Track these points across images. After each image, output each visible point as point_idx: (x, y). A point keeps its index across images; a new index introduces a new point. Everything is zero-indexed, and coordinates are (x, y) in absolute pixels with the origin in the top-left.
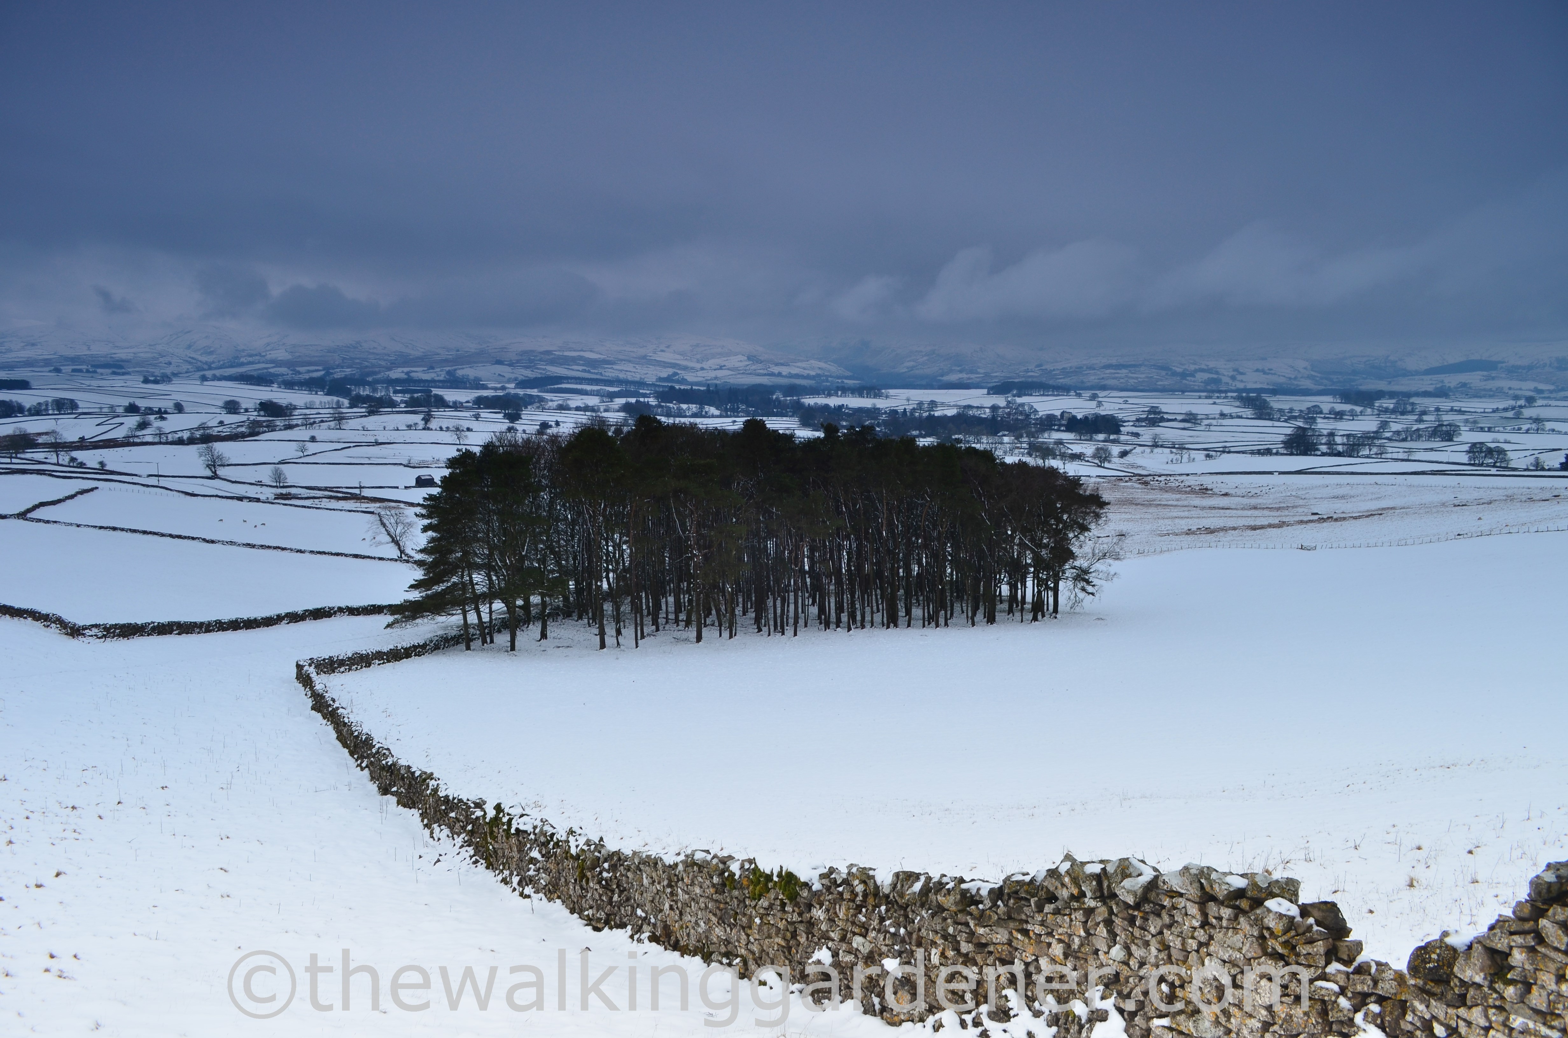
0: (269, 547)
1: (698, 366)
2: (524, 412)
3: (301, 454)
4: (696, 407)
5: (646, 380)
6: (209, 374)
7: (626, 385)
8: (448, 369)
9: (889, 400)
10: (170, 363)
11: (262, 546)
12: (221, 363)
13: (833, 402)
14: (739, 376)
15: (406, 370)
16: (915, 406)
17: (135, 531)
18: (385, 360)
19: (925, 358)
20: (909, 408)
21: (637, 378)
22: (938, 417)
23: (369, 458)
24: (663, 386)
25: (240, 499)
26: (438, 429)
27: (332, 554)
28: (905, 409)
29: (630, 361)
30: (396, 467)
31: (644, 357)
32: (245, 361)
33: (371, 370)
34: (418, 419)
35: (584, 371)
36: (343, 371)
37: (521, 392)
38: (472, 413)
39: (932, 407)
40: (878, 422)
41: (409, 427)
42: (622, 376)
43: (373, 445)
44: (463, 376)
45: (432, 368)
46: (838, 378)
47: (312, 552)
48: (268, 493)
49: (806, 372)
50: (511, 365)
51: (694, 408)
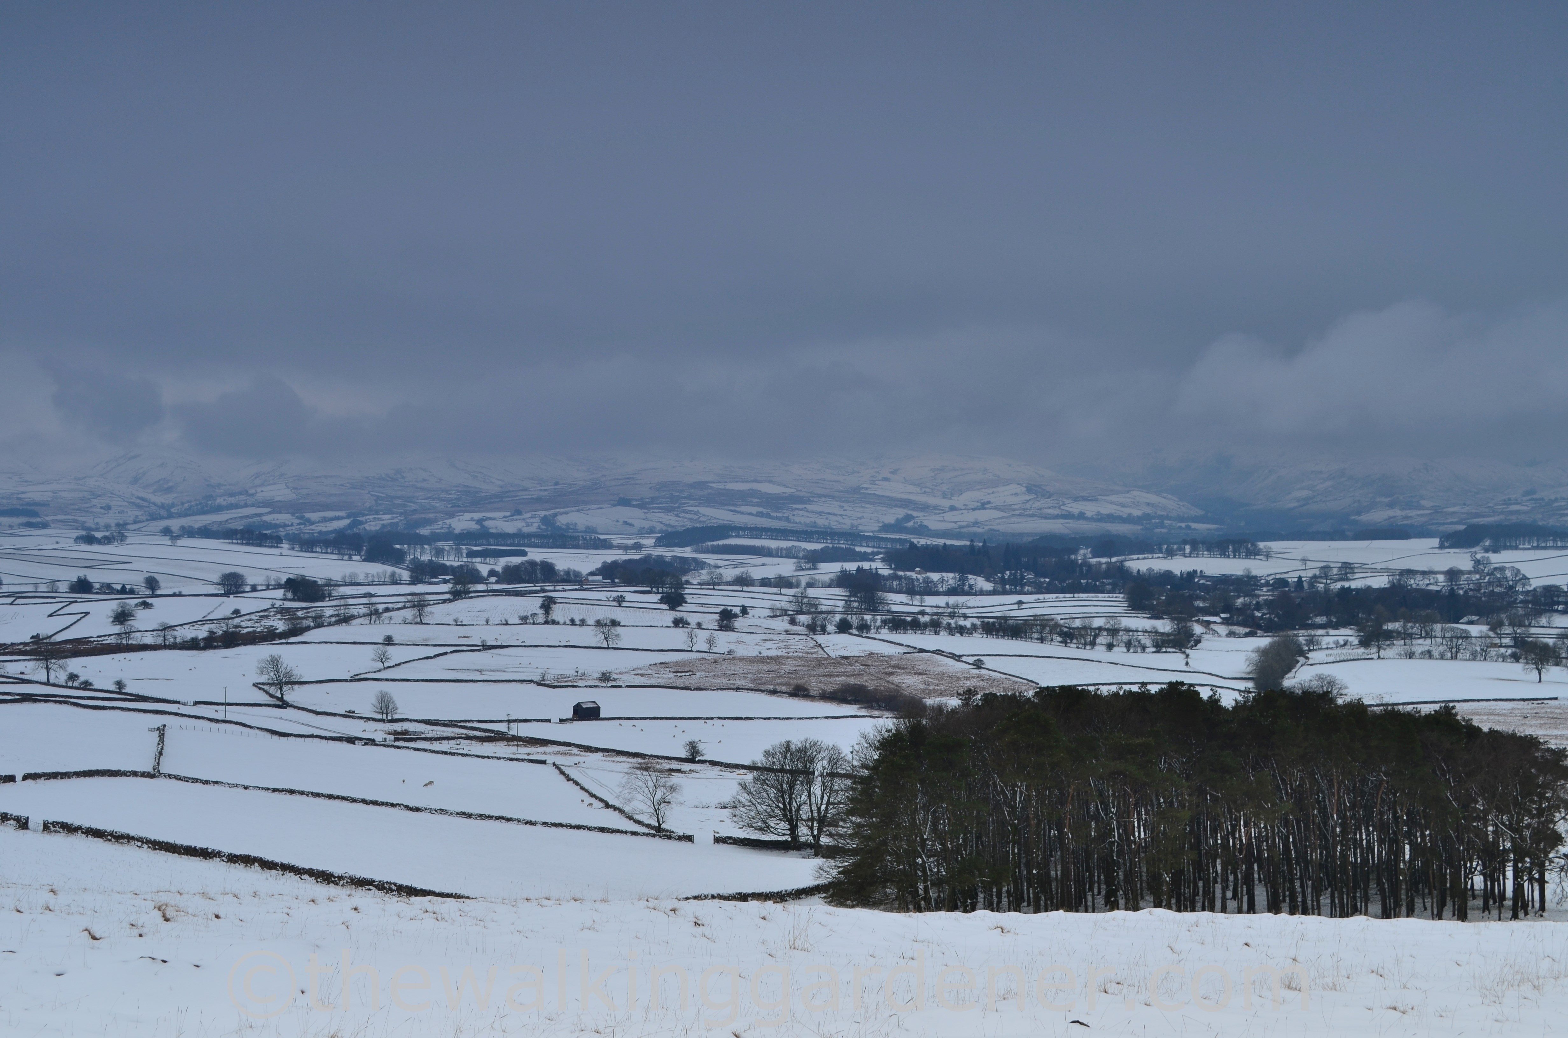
0: (490, 817)
1: (945, 503)
2: (687, 591)
3: (380, 665)
4: (954, 578)
5: (861, 528)
6: (175, 524)
7: (832, 539)
8: (543, 513)
9: (1271, 562)
10: (108, 508)
11: (481, 816)
12: (186, 506)
13: (1179, 565)
14: (1013, 520)
15: (477, 516)
16: (1317, 572)
17: (318, 795)
18: (442, 500)
19: (1328, 483)
20: (1307, 575)
21: (845, 524)
22: (1358, 590)
23: (480, 671)
24: (893, 541)
25: (351, 740)
26: (568, 622)
27: (571, 827)
28: (1300, 578)
29: (833, 497)
30: (524, 685)
31: (856, 490)
32: (224, 503)
33: (423, 516)
34: (532, 605)
35: (760, 515)
36: (379, 519)
37: (668, 553)
38: (609, 594)
39: (1346, 574)
40: (1258, 603)
41: (524, 620)
42: (821, 521)
43: (479, 650)
44: (567, 525)
45: (519, 512)
46: (1181, 519)
47: (545, 824)
48: (377, 732)
49: (1125, 512)
50: (642, 506)
51: (951, 578)
